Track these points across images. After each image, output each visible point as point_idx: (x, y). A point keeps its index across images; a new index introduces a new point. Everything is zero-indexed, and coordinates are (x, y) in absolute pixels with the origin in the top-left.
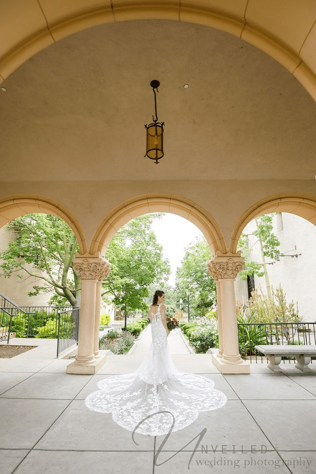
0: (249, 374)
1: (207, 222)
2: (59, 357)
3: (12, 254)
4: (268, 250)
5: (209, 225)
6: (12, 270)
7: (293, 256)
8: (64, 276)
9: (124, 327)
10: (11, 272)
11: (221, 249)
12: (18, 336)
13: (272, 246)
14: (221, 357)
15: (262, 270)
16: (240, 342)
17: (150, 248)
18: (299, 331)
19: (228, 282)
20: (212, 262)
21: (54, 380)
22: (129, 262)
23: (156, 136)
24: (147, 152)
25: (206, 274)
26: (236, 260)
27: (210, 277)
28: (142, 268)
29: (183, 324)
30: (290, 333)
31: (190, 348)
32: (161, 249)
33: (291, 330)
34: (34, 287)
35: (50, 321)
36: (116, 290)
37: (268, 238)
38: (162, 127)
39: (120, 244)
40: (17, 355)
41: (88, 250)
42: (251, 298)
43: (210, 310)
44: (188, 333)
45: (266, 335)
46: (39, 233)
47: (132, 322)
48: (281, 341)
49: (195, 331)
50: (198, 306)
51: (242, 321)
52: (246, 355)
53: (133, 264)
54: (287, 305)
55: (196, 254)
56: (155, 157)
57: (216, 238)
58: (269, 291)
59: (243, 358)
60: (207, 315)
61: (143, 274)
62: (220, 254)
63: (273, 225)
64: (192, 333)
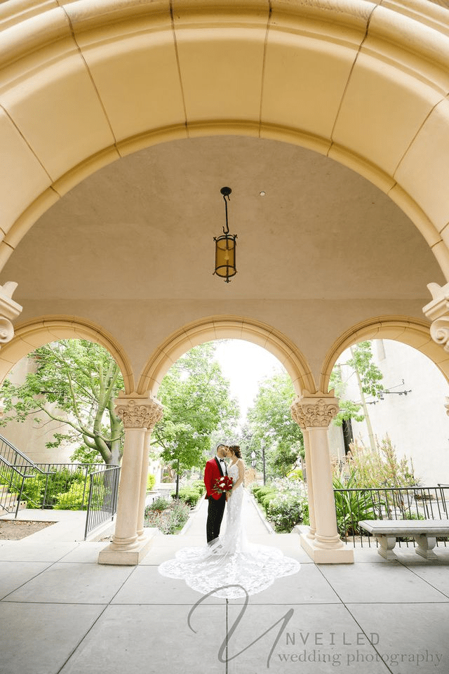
0: (352, 563)
1: (289, 352)
2: (87, 539)
3: (30, 390)
4: (367, 385)
5: (293, 356)
6: (28, 412)
7: (400, 394)
8: (97, 421)
9: (175, 493)
10: (26, 414)
11: (309, 387)
12: (30, 507)
13: (372, 381)
14: (314, 539)
15: (361, 413)
16: (338, 516)
17: (213, 382)
18: (417, 498)
19: (319, 431)
20: (297, 404)
21: (81, 574)
22: (184, 401)
23: (227, 251)
24: (216, 269)
25: (287, 418)
26: (328, 401)
27: (292, 422)
28: (202, 410)
29: (256, 488)
30: (404, 502)
31: (267, 524)
32: (227, 384)
33: (405, 497)
34: (54, 435)
35: (75, 484)
36: (166, 440)
37: (367, 370)
38: (234, 240)
39: (174, 377)
40: (28, 535)
41: (136, 388)
42: (349, 452)
43: (293, 468)
44: (265, 502)
45: (373, 505)
46: (68, 362)
47: (186, 485)
48: (393, 513)
49: (275, 499)
50: (277, 463)
51: (338, 484)
52: (347, 535)
53: (190, 405)
54: (398, 463)
55: (273, 390)
56: (225, 275)
57: (302, 373)
58: (372, 442)
59: (342, 539)
60: (290, 475)
61: (204, 418)
62: (308, 394)
63: (372, 352)
64: (271, 502)
